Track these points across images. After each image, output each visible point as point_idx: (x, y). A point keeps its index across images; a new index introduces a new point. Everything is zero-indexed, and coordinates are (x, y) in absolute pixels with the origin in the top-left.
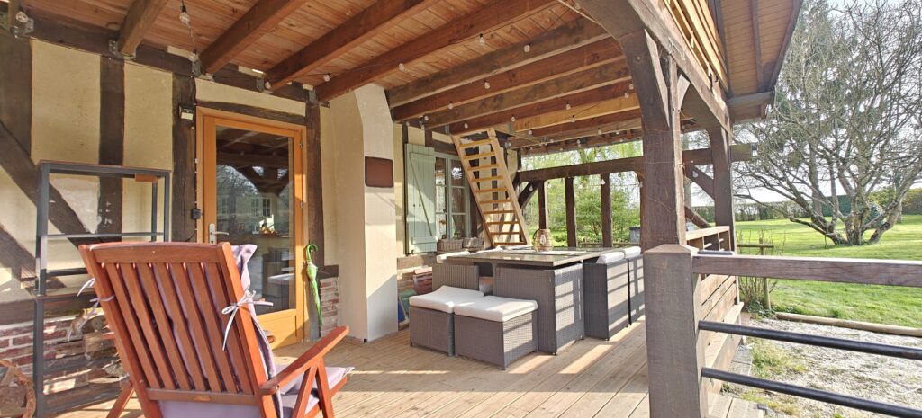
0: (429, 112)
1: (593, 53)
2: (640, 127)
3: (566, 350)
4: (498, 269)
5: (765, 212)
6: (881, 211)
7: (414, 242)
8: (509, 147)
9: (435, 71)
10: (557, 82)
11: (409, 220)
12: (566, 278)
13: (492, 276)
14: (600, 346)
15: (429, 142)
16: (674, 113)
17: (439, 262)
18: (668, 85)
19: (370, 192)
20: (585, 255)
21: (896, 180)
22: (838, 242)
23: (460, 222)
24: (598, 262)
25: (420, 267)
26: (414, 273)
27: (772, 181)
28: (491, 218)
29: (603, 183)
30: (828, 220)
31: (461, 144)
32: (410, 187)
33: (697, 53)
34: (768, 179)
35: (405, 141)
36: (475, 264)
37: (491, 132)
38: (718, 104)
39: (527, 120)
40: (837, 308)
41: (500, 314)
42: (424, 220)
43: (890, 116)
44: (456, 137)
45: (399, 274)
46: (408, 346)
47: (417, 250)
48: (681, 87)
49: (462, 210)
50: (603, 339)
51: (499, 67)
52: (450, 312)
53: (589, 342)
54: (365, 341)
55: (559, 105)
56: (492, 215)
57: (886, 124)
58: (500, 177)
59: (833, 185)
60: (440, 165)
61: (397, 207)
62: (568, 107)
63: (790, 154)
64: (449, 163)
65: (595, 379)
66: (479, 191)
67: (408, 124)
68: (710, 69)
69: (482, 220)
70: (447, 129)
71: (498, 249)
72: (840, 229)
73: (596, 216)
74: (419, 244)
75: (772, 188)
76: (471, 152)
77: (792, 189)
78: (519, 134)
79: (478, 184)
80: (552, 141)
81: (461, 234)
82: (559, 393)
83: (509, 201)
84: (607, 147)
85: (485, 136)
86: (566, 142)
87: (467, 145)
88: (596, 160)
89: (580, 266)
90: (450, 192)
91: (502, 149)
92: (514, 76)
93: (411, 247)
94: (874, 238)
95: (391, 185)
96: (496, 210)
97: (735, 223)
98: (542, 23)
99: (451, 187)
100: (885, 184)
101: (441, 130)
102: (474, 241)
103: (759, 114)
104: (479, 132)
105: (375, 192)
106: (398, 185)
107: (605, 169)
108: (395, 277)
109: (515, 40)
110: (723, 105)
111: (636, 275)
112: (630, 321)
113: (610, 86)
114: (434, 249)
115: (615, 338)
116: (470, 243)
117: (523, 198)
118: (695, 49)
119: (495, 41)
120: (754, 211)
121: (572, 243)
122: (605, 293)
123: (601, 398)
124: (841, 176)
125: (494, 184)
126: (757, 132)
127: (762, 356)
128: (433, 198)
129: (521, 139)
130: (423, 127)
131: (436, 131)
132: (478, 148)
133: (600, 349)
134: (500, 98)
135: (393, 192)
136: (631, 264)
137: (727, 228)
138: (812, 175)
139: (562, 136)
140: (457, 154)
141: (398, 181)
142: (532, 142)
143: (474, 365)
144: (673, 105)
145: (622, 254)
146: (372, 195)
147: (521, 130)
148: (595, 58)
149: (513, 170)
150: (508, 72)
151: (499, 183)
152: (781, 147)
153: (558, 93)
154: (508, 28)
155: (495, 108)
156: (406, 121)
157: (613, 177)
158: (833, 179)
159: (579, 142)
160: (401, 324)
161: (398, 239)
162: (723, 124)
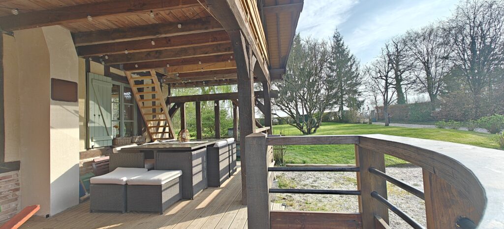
0: (108, 54)
1: (214, 36)
2: (237, 78)
3: (198, 196)
4: (157, 154)
5: (281, 121)
6: (316, 120)
7: (94, 140)
8: (164, 82)
9: (114, 27)
10: (194, 48)
11: (89, 125)
12: (198, 156)
13: (154, 158)
14: (216, 191)
15: (107, 73)
16: (251, 72)
17: (114, 152)
18: (249, 59)
19: (55, 104)
20: (207, 143)
21: (320, 109)
22: (304, 133)
23: (129, 127)
24: (215, 146)
25: (99, 157)
26: (93, 161)
27: (284, 108)
28: (151, 124)
29: (216, 105)
30: (301, 124)
31: (131, 77)
32: (91, 102)
33: (259, 46)
34: (282, 106)
35: (88, 70)
36: (141, 151)
37: (153, 72)
38: (266, 71)
39: (175, 67)
40: (305, 159)
41: (160, 181)
42: (102, 124)
43: (318, 85)
44: (129, 73)
45: (80, 162)
46: (89, 213)
47: (97, 145)
48: (253, 60)
49: (131, 118)
50: (217, 187)
51: (161, 34)
52: (124, 184)
53: (210, 189)
54: (48, 216)
55: (194, 61)
56: (152, 122)
57: (318, 87)
58: (158, 99)
59: (303, 110)
60: (116, 90)
61: (80, 117)
62: (200, 63)
63: (289, 96)
64: (122, 89)
65: (214, 209)
66: (144, 107)
67: (90, 59)
68: (263, 55)
69: (146, 125)
70: (121, 66)
71: (156, 142)
72: (305, 128)
73: (211, 123)
74: (97, 142)
75: (283, 110)
76: (137, 83)
77: (290, 111)
78: (170, 75)
79: (143, 103)
80: (190, 81)
81: (130, 133)
82: (196, 220)
83: (162, 114)
84: (216, 87)
85: (149, 74)
86: (197, 82)
87: (135, 78)
88: (210, 93)
89: (205, 149)
90: (123, 107)
91: (159, 83)
92: (169, 40)
93: (91, 144)
94: (315, 131)
95: (76, 100)
96: (155, 119)
97: (272, 126)
98: (188, 14)
99: (123, 104)
100: (317, 110)
101: (117, 67)
102: (139, 138)
103: (280, 78)
104: (145, 71)
105: (60, 105)
106: (82, 102)
107: (217, 98)
108: (77, 165)
109: (171, 20)
110: (268, 72)
111: (232, 152)
112: (230, 176)
113: (221, 55)
114: (110, 144)
115: (223, 185)
116: (137, 139)
117: (172, 112)
118: (258, 44)
119: (159, 18)
120: (277, 121)
121: (199, 137)
122: (218, 162)
123: (218, 217)
124: (305, 107)
125: (154, 103)
126: (279, 86)
127: (282, 184)
128: (109, 110)
129: (171, 78)
130: (103, 63)
131: (113, 67)
132: (143, 80)
133: (216, 192)
134: (160, 52)
135: (78, 106)
136: (230, 146)
137: (269, 128)
138: (296, 105)
139: (194, 79)
140: (129, 84)
141: (82, 98)
142: (177, 80)
143: (142, 215)
144: (251, 69)
145: (226, 142)
146: (58, 107)
147: (172, 73)
148: (215, 40)
149: (167, 95)
150: (166, 37)
151: (157, 102)
152: (286, 93)
153: (194, 55)
154: (168, 12)
155: (156, 58)
156: (89, 57)
157: (221, 102)
158: (303, 108)
159: (204, 82)
160: (82, 198)
161: (81, 138)
162: (268, 80)
